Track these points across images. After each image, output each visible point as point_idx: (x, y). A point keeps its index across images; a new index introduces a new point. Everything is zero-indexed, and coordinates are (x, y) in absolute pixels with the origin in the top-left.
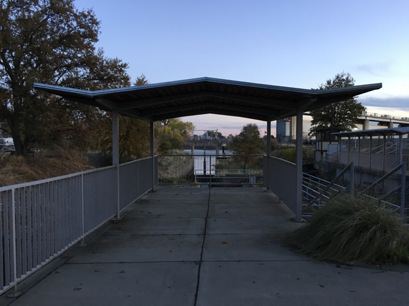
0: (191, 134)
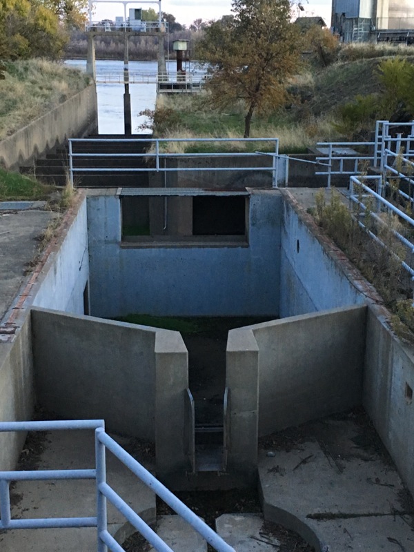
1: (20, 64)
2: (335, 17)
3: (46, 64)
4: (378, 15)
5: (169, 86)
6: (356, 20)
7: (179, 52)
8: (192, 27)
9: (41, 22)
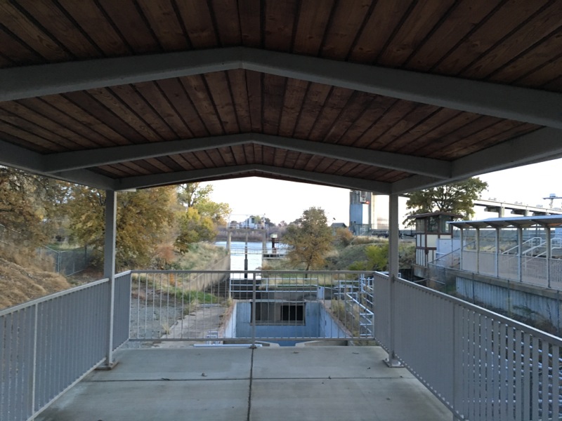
0: (227, 220)
1: (194, 245)
2: (351, 223)
3: (207, 244)
4: (372, 223)
5: (268, 256)
6: (361, 225)
7: (273, 239)
8: (279, 225)
9: (205, 225)
